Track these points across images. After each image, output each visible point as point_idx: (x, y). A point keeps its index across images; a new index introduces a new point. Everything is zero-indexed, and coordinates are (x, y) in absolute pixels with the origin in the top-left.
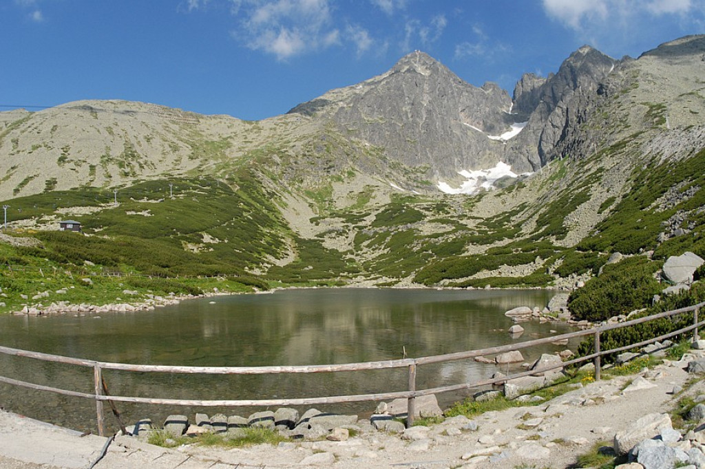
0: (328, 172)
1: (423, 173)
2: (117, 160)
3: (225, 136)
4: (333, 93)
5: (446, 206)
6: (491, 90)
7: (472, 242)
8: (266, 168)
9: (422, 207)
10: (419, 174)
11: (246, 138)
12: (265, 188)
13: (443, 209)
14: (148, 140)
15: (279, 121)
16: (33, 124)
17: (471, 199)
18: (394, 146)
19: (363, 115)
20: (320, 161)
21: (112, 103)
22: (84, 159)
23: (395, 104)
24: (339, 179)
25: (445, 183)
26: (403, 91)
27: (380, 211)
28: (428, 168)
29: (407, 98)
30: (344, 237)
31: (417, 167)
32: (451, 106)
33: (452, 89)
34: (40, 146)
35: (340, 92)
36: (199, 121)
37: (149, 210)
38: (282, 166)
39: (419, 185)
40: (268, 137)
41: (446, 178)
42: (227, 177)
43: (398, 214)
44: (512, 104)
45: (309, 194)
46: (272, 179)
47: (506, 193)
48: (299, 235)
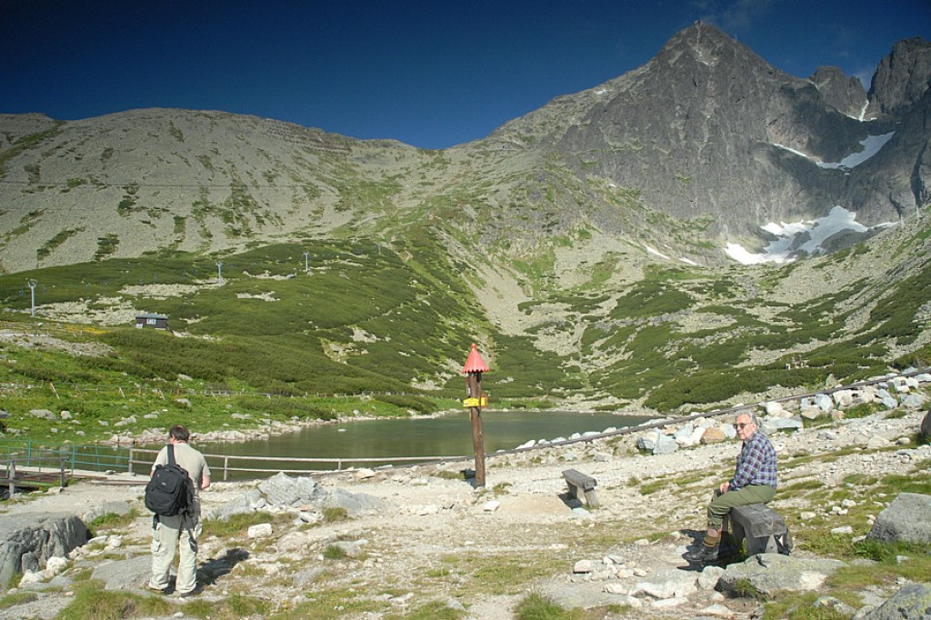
0: (548, 231)
1: (701, 229)
2: (220, 210)
3: (392, 174)
4: (560, 102)
5: (730, 284)
6: (827, 81)
7: (758, 345)
8: (454, 225)
9: (691, 287)
10: (694, 232)
11: (424, 177)
12: (451, 256)
13: (726, 290)
14: (270, 179)
15: (476, 150)
16: (66, 143)
17: (772, 273)
18: (655, 186)
19: (606, 138)
20: (537, 214)
21: (206, 116)
22: (164, 207)
23: (658, 118)
24: (566, 242)
25: (738, 246)
26: (671, 96)
27: (624, 294)
28: (710, 222)
29: (678, 107)
30: (567, 333)
31: (691, 221)
32: (753, 115)
33: (756, 86)
34: (84, 182)
35: (571, 101)
36: (349, 149)
37: (272, 292)
38: (479, 222)
39: (695, 249)
40: (459, 176)
41: (740, 236)
42: (393, 239)
43: (651, 298)
44: (868, 102)
45: (519, 265)
46: (462, 242)
47: (834, 262)
48: (500, 329)
